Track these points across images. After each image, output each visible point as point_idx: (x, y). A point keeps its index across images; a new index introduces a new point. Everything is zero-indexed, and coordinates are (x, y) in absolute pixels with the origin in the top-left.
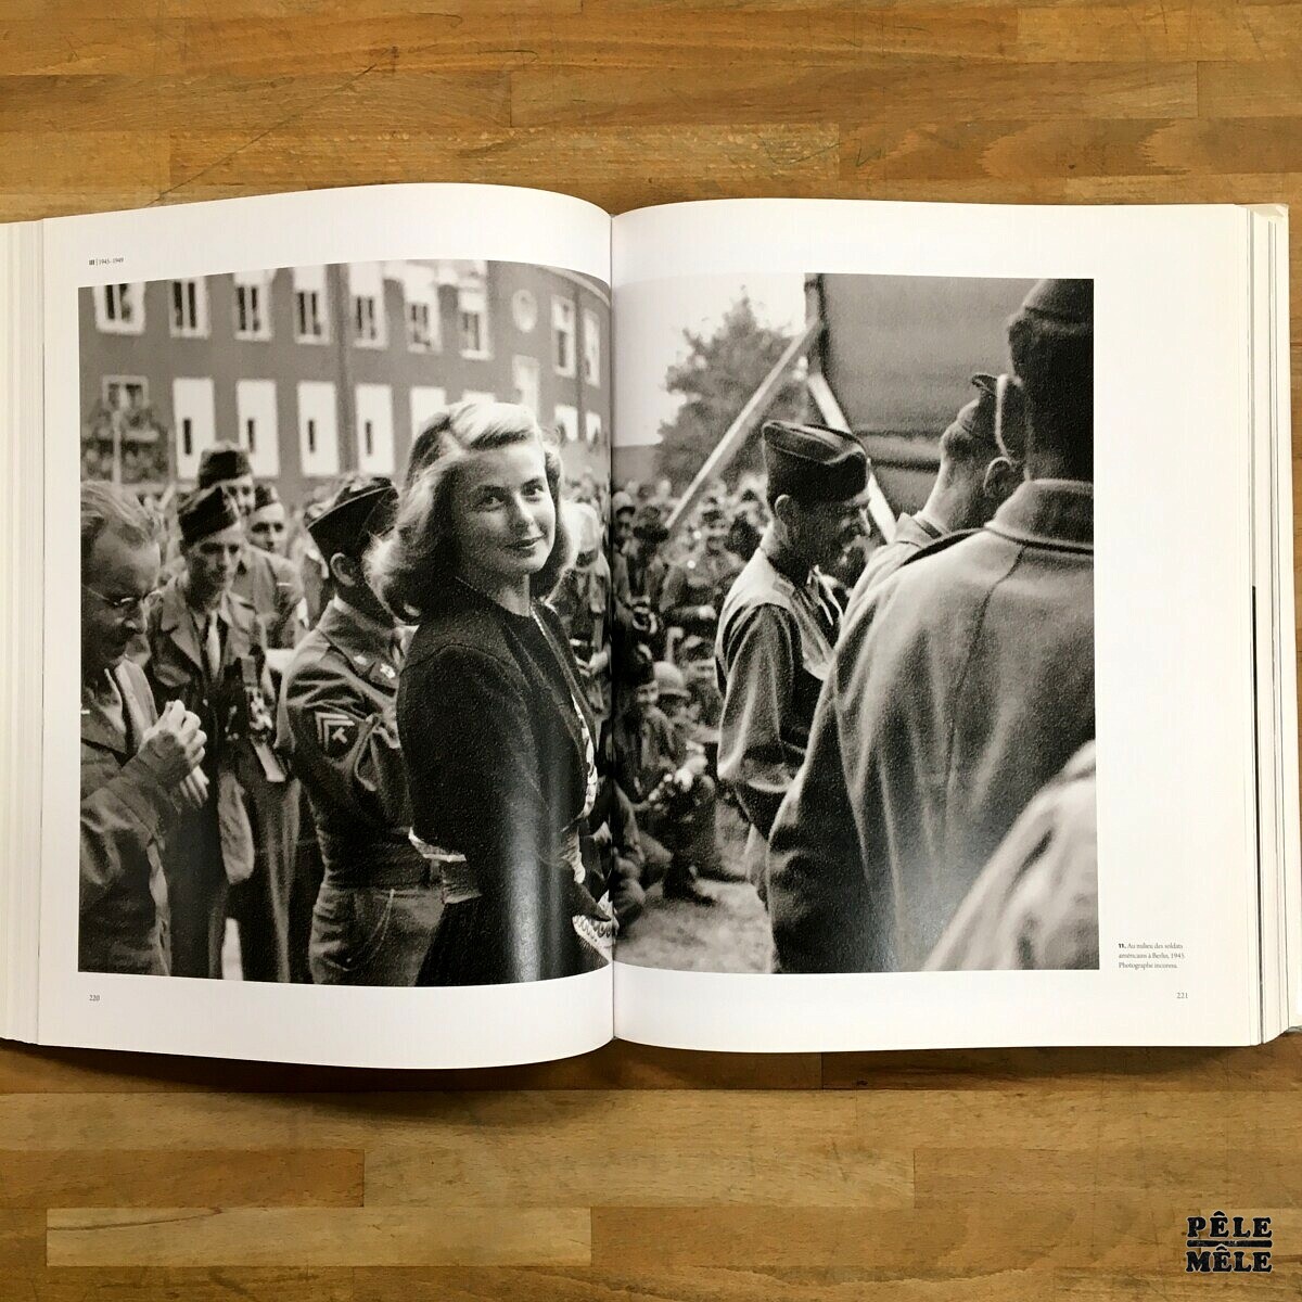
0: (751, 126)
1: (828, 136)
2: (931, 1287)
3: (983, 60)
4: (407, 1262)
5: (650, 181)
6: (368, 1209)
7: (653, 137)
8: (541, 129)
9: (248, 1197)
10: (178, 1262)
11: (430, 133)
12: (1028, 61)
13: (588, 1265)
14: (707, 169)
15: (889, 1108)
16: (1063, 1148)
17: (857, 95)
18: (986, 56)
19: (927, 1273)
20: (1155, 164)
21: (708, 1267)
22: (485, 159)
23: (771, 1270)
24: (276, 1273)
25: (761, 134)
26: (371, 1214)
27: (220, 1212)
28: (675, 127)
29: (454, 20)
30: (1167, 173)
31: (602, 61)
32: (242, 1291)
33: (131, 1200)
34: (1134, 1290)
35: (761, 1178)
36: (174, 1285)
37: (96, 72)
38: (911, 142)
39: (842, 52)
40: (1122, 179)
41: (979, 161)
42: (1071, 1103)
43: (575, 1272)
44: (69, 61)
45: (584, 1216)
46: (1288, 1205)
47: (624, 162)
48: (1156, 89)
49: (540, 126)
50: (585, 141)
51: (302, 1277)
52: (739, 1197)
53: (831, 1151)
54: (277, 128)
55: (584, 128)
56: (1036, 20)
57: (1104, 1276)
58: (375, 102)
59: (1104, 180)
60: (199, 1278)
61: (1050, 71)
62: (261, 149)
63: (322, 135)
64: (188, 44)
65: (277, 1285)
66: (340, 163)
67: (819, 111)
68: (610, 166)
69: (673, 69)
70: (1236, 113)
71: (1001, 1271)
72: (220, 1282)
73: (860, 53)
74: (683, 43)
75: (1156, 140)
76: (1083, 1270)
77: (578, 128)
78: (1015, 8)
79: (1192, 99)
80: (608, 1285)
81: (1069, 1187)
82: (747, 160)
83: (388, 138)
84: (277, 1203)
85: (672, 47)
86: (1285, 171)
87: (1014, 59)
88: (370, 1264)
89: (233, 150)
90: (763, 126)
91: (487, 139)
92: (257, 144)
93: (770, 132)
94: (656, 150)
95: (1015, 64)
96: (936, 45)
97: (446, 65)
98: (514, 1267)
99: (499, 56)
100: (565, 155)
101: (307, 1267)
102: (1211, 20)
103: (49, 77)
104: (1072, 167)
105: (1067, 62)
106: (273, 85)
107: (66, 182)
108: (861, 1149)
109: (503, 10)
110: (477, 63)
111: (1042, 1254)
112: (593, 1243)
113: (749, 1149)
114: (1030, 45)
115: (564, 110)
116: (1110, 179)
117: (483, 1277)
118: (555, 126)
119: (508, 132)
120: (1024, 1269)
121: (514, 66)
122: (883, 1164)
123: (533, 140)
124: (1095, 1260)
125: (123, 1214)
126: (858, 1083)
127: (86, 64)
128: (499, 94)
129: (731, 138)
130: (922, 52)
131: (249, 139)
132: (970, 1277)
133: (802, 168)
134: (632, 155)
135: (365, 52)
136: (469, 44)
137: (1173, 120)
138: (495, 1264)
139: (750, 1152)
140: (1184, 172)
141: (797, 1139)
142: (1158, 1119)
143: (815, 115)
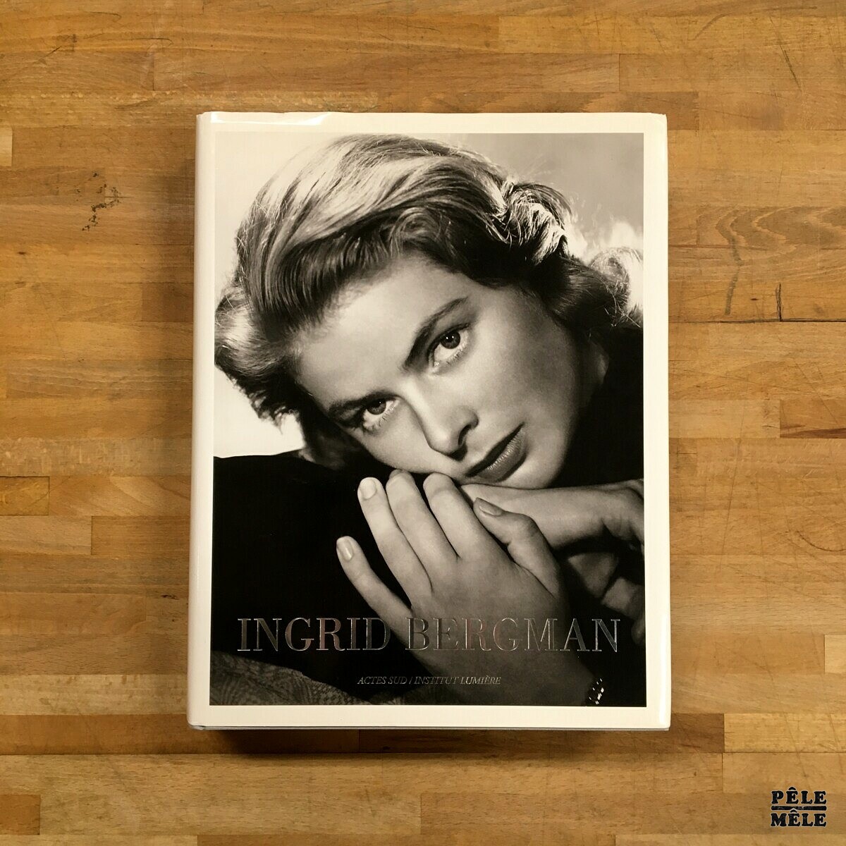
3: (476, 51)
6: (42, 837)
8: (174, 92)
12: (506, 52)
16: (523, 792)
18: (477, 48)
22: (136, 112)
25: (325, 98)
26: (44, 839)
28: (266, 92)
29: (116, 17)
31: (217, 47)
35: (315, 814)
39: (380, 44)
45: (193, 841)
46: (676, 832)
48: (591, 72)
49: (174, 90)
52: (300, 827)
53: (365, 796)
56: (512, 24)
58: (60, 72)
61: (520, 59)
63: (23, 94)
66: (35, 113)
67: (364, 83)
69: (265, 53)
70: (644, 89)
73: (392, 44)
74: (272, 35)
77: (200, 91)
78: (497, 16)
83: (68, 96)
86: (678, 128)
87: (496, 50)
90: (325, 93)
91: (137, 98)
95: (497, 54)
96: (444, 40)
97: (109, 47)
99: (145, 41)
102: (629, 26)
105: (532, 53)
108: (385, 794)
109: (149, 11)
113: (308, 794)
114: (507, 41)
115: (190, 79)
121: (156, 49)
122: (400, 804)
123: (169, 99)
128: (145, 67)
129: (304, 100)
130: (433, 44)
137: (603, 93)
139: (308, 797)
141: (341, 788)
143: (362, 86)
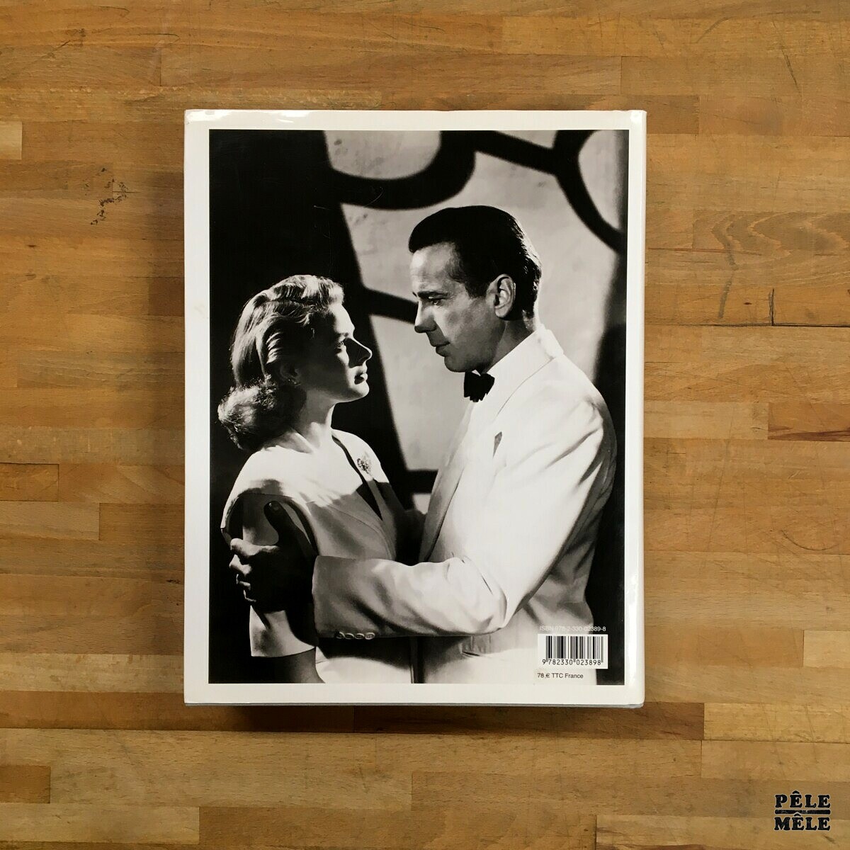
3: (479, 51)
4: (78, 840)
6: (52, 805)
8: (181, 88)
12: (509, 52)
13: (197, 843)
16: (509, 773)
18: (481, 49)
22: (143, 107)
25: (329, 97)
26: (54, 807)
29: (124, 11)
31: (223, 43)
35: (312, 789)
39: (384, 42)
45: (194, 811)
46: (655, 813)
48: (593, 74)
49: (181, 86)
52: (297, 801)
53: (359, 773)
56: (515, 25)
58: (69, 66)
61: (523, 60)
63: (32, 87)
66: (44, 107)
67: (368, 82)
69: (271, 50)
70: (646, 92)
73: (397, 43)
74: (278, 32)
77: (206, 88)
78: (501, 16)
83: (77, 90)
86: (678, 132)
87: (500, 51)
88: (55, 840)
90: (330, 91)
91: (145, 94)
95: (501, 55)
96: (448, 40)
97: (117, 42)
98: (147, 844)
99: (153, 37)
101: (12, 842)
102: (632, 28)
105: (535, 54)
108: (378, 772)
109: (157, 6)
111: (493, 842)
112: (200, 830)
113: (304, 771)
114: (511, 42)
115: (196, 75)
121: (163, 45)
122: (392, 782)
123: (176, 95)
128: (153, 63)
129: (309, 98)
130: (438, 44)
138: (136, 842)
139: (305, 773)
141: (337, 765)
142: (572, 756)
143: (366, 85)
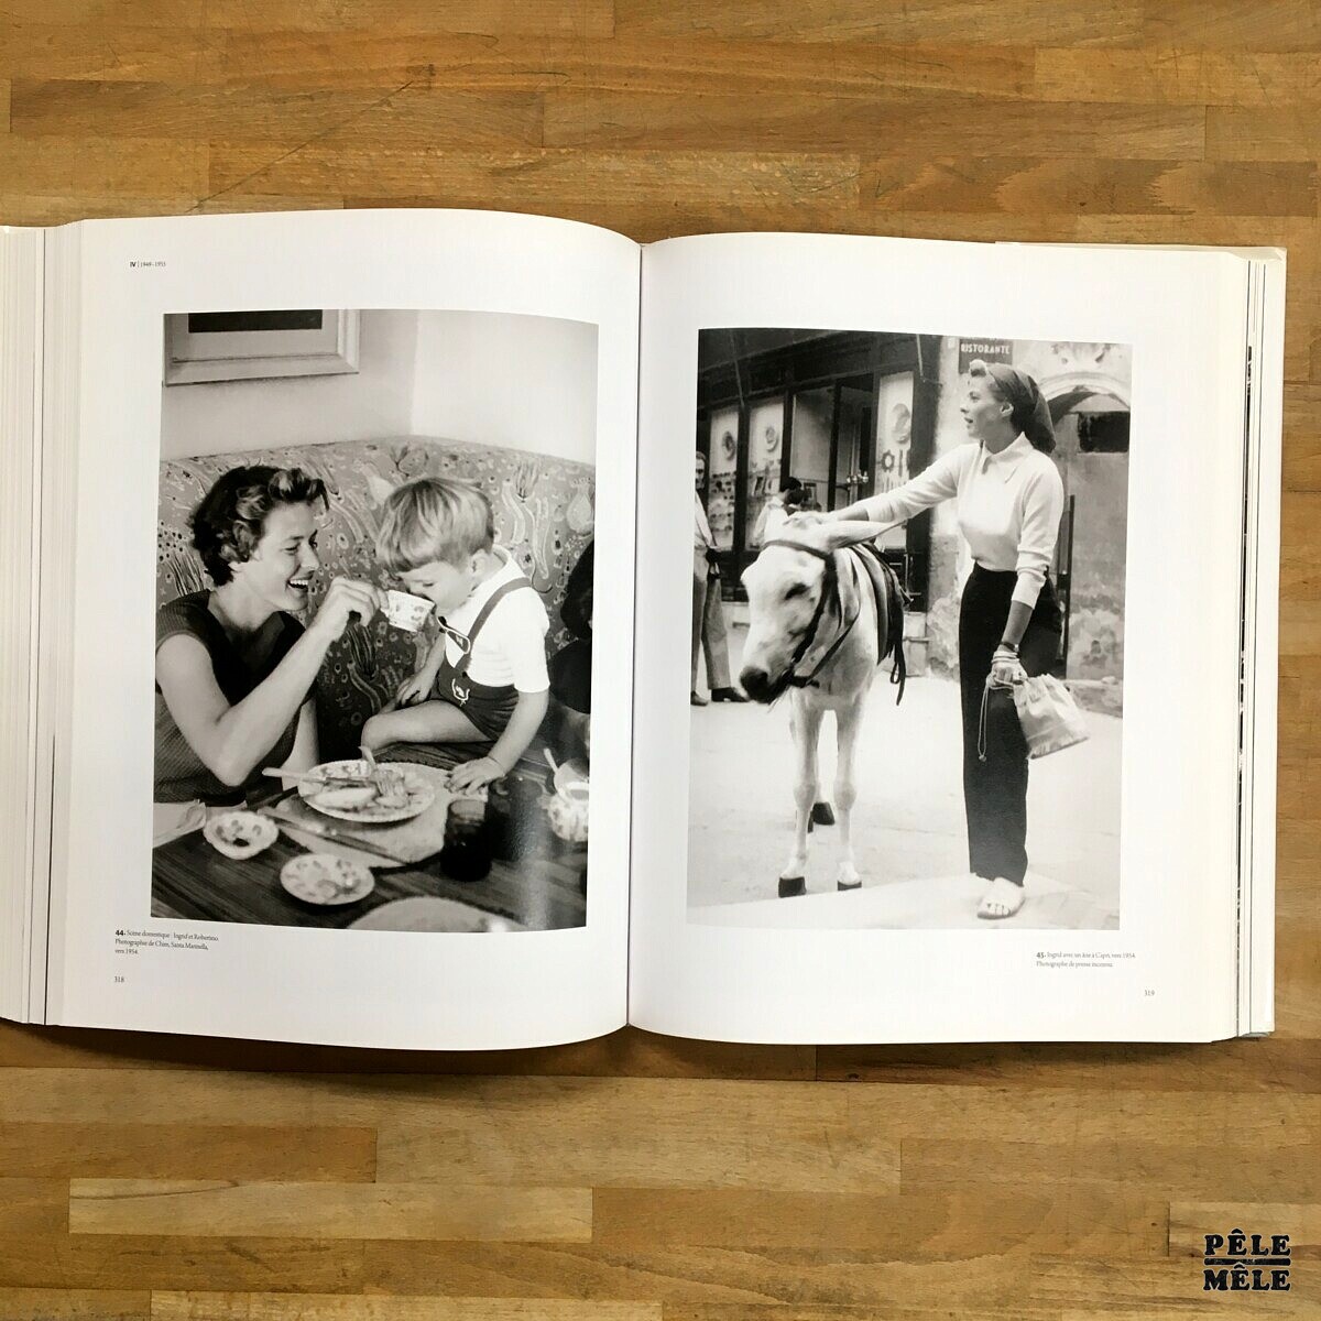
0: (776, 155)
1: (848, 167)
2: (912, 1269)
5: (676, 205)
7: (681, 163)
9: (266, 1171)
10: (194, 1232)
11: (465, 151)
14: (732, 195)
15: (878, 1100)
17: (878, 127)
19: (910, 1257)
20: (1160, 204)
21: (702, 1247)
23: (763, 1250)
24: (290, 1244)
27: (236, 1185)
30: (1173, 213)
32: (257, 1260)
33: (152, 1172)
34: (1104, 1277)
36: (191, 1253)
37: (138, 79)
38: (929, 175)
40: (1130, 217)
41: (993, 195)
42: (1050, 1100)
43: (577, 1249)
44: (111, 67)
47: (651, 185)
50: (614, 164)
51: (313, 1249)
54: (313, 141)
55: (613, 151)
57: (1077, 1263)
59: (1113, 218)
60: (216, 1248)
62: (299, 161)
64: (229, 54)
65: (291, 1255)
68: (638, 189)
71: (979, 1256)
72: (234, 1250)
75: (1164, 181)
76: (1059, 1256)
79: (1200, 142)
80: (607, 1261)
81: (1046, 1178)
82: (769, 188)
84: (292, 1178)
85: (701, 75)
89: (272, 160)
92: (295, 156)
93: (792, 160)
94: (682, 174)
100: (593, 176)
103: (91, 83)
104: (1082, 204)
106: (311, 98)
107: (108, 185)
110: (511, 84)
116: (1118, 217)
117: (488, 1252)
118: (585, 148)
119: (540, 152)
120: (1002, 1255)
124: (1069, 1247)
125: (143, 1185)
126: (850, 1076)
127: (128, 71)
131: (287, 151)
132: (951, 1261)
133: (824, 197)
134: (659, 178)
135: (401, 69)
136: (503, 64)
140: (1190, 213)
